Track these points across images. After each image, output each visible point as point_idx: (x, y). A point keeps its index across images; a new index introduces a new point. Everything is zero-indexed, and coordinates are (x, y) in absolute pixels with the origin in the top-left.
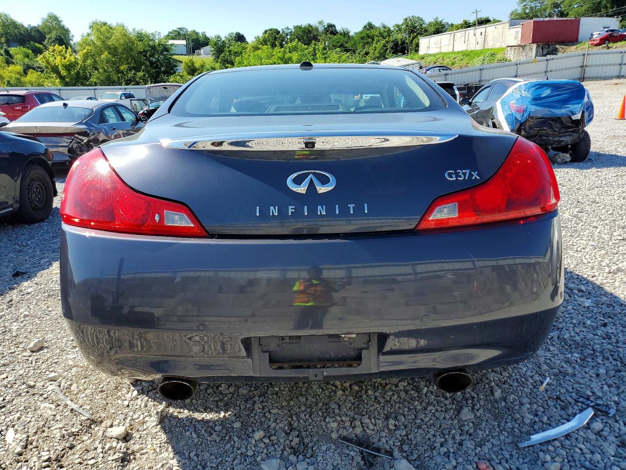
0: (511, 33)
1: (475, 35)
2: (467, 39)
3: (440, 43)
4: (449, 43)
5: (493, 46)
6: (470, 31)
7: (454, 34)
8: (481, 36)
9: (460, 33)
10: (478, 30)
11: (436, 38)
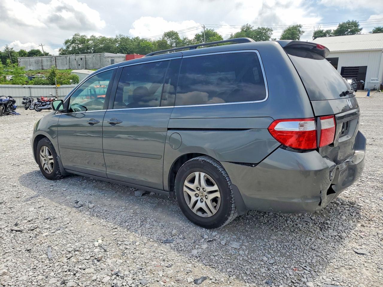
0: (108, 60)
1: (76, 60)
2: (68, 62)
3: (42, 63)
4: (50, 63)
5: (94, 67)
6: (70, 57)
7: (55, 58)
8: (82, 61)
9: (61, 57)
10: (78, 57)
11: (36, 59)
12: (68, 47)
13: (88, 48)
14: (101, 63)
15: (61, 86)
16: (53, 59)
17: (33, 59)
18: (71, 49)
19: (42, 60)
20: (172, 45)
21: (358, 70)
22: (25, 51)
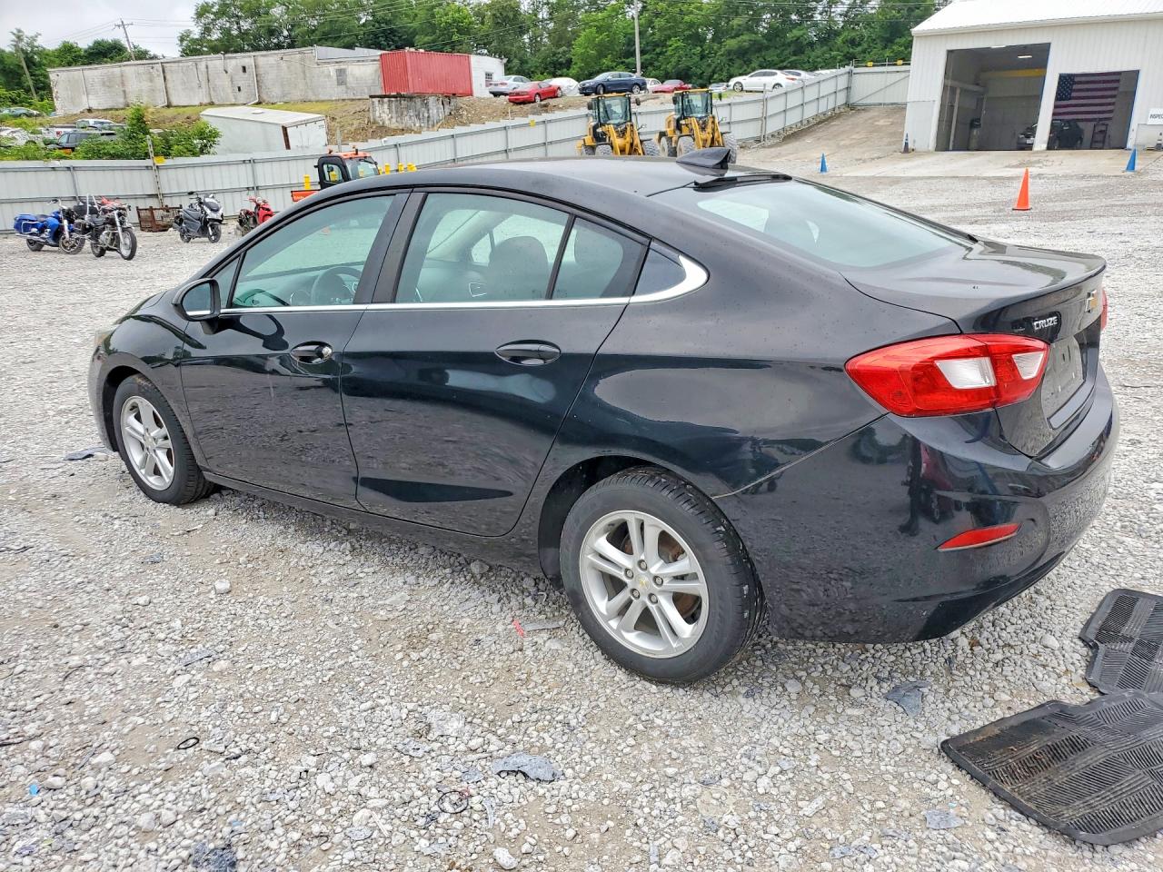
0: (326, 72)
1: (226, 72)
2: (205, 79)
3: (123, 84)
4: (150, 84)
5: (284, 96)
6: (209, 62)
7: (163, 66)
8: (246, 75)
9: (181, 64)
10: (233, 62)
11: (105, 71)
12: (207, 30)
13: (272, 32)
14: (308, 80)
15: (169, 162)
16: (157, 70)
17: (96, 73)
18: (216, 35)
19: (122, 76)
20: (536, 15)
21: (1118, 81)
22: (75, 45)
